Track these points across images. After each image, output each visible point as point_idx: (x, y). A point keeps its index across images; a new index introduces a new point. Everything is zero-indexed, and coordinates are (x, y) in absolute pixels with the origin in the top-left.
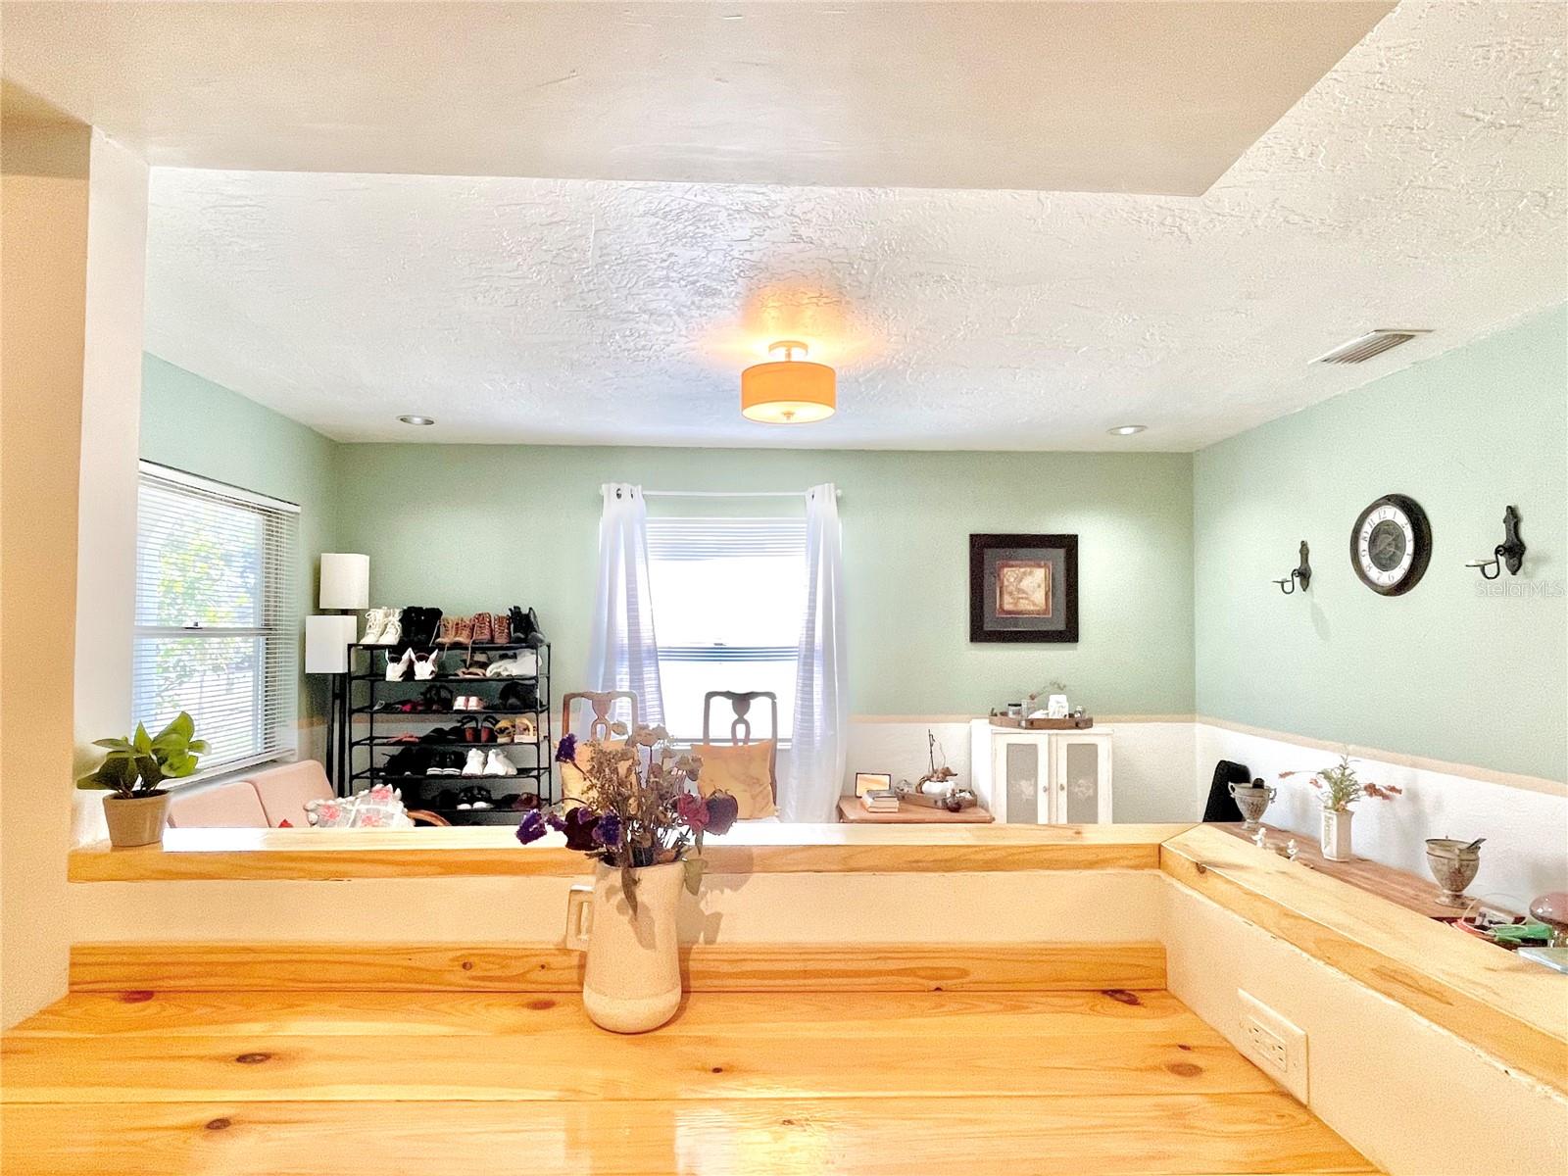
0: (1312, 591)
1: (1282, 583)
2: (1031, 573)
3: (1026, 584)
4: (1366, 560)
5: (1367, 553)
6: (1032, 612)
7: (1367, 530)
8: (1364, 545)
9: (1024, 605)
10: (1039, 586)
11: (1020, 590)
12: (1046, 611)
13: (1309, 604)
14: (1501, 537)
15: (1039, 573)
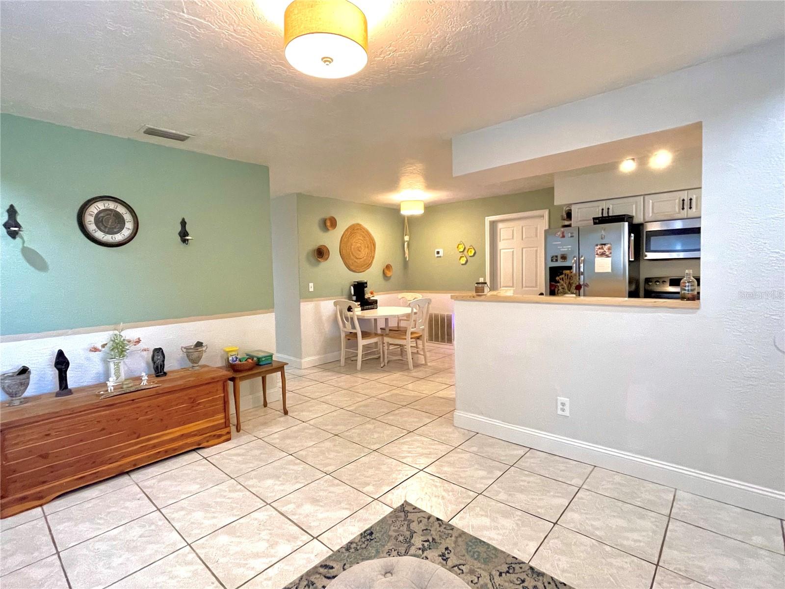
4: (91, 226)
5: (91, 222)
7: (93, 210)
8: (89, 218)
13: (21, 246)
14: (178, 229)
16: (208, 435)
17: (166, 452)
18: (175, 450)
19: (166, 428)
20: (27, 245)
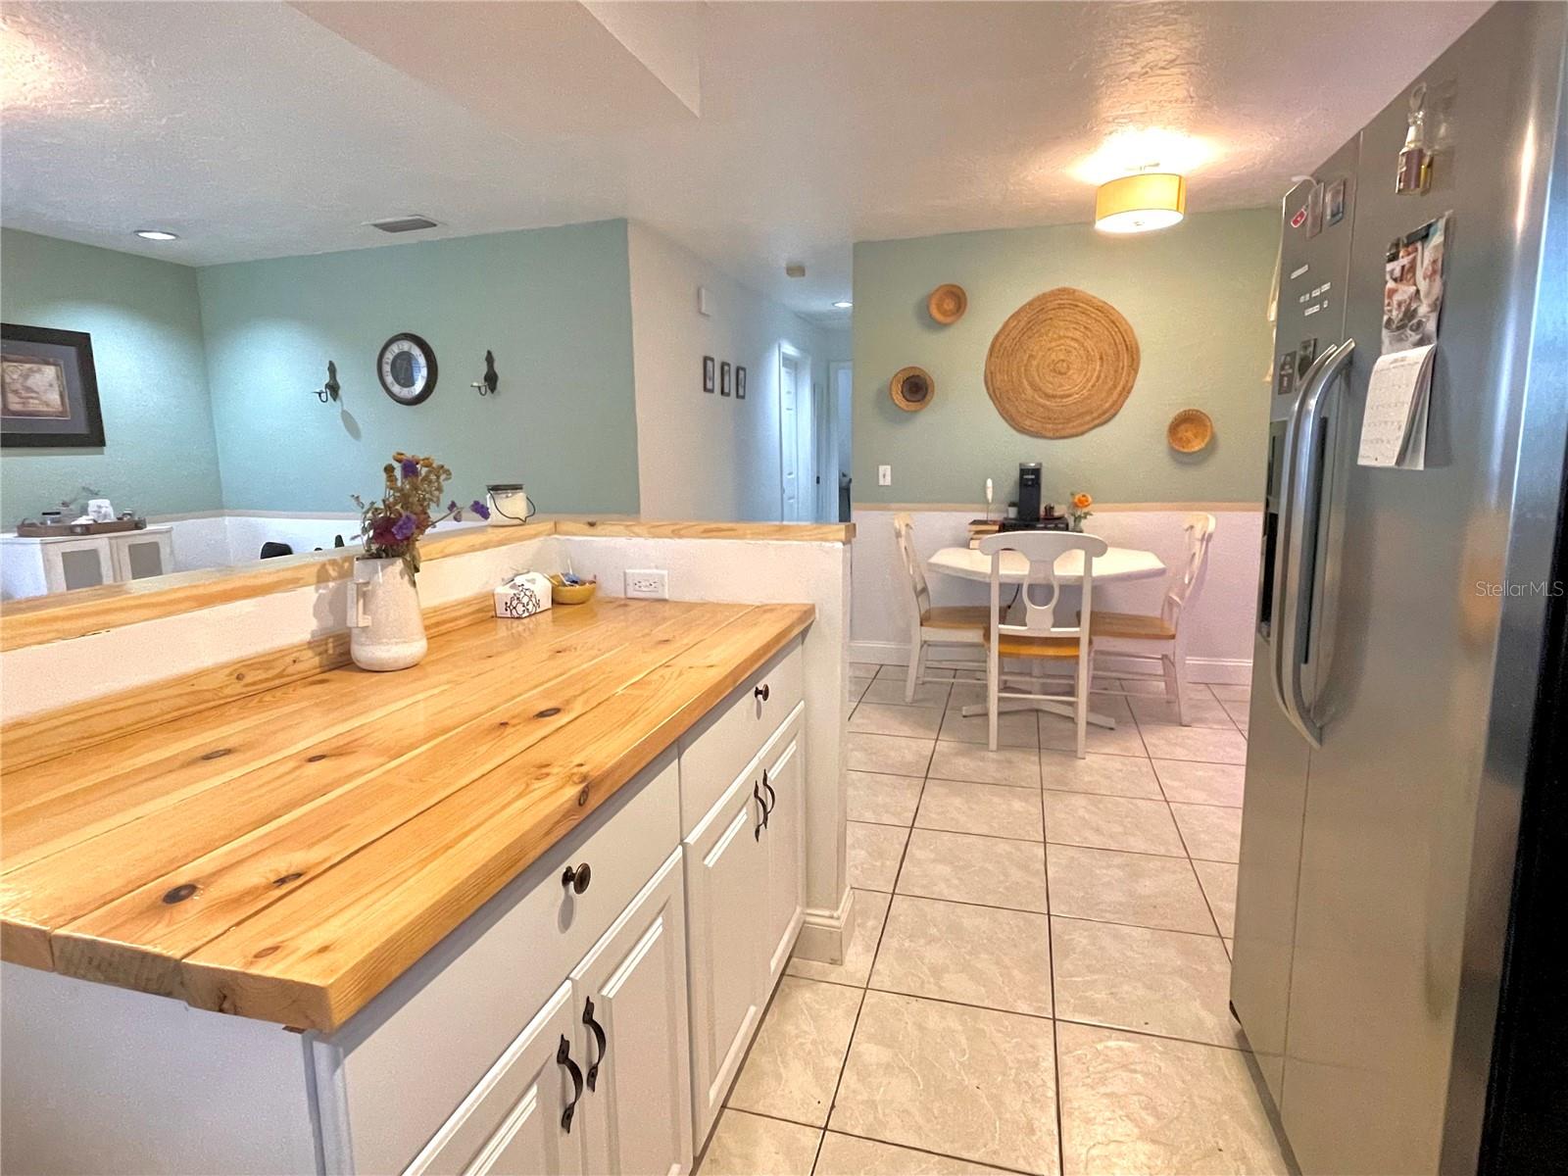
0: (342, 402)
1: (320, 394)
2: (39, 371)
3: (33, 381)
4: (389, 379)
5: (389, 374)
6: (47, 414)
7: (389, 357)
8: (387, 368)
9: (34, 405)
10: (51, 385)
11: (29, 389)
12: (62, 414)
13: (340, 410)
14: (484, 369)
15: (50, 372)
20: (345, 408)
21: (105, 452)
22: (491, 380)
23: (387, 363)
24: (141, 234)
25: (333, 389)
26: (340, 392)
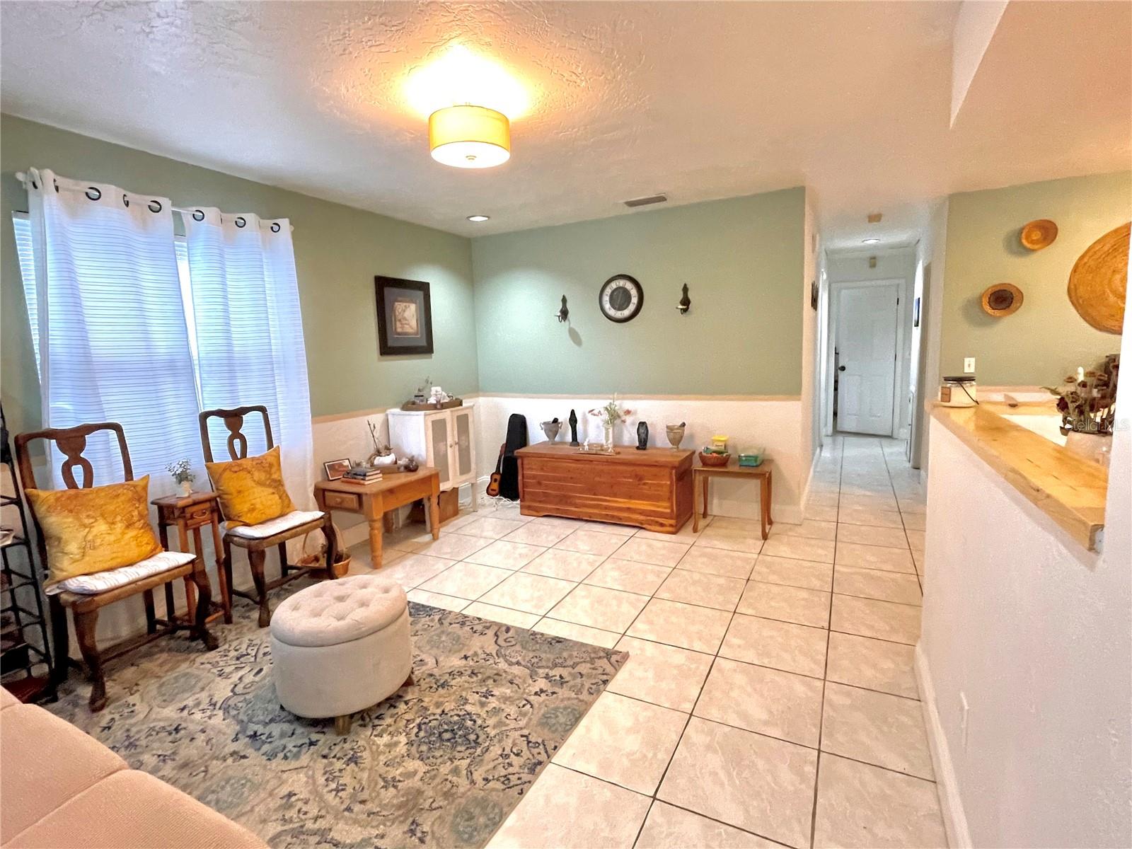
1: (557, 317)
2: (409, 307)
3: (406, 314)
4: (607, 306)
5: (607, 302)
6: (411, 334)
7: (609, 290)
8: (606, 298)
9: (406, 328)
10: (413, 316)
11: (404, 319)
12: (417, 334)
13: (568, 327)
14: (681, 296)
15: (413, 307)
16: (652, 518)
17: (613, 517)
18: (620, 519)
19: (615, 496)
20: (571, 326)
21: (433, 357)
22: (686, 302)
23: (607, 295)
24: (471, 219)
25: (564, 314)
26: (569, 315)
